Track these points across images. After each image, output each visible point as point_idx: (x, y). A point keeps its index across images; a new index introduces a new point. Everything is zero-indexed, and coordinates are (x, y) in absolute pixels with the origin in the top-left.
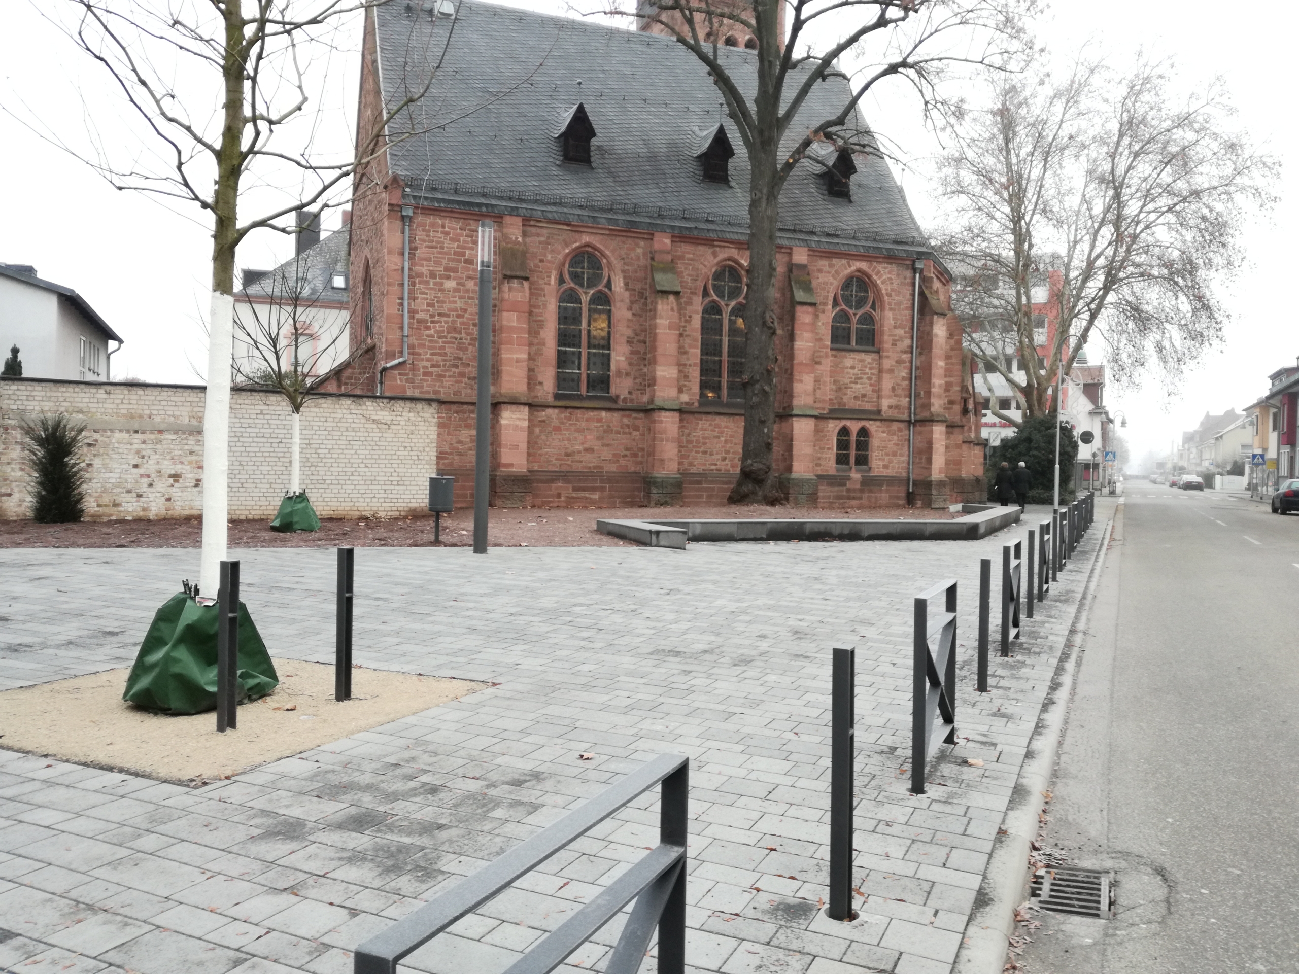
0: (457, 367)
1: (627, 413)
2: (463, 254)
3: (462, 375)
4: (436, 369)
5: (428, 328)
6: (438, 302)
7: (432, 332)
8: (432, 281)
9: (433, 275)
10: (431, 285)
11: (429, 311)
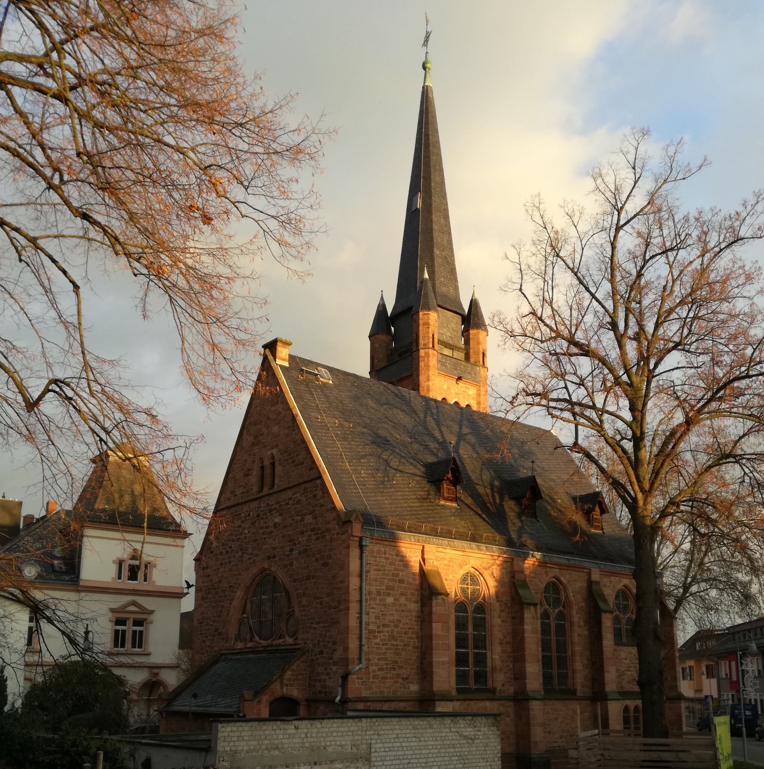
0: (394, 669)
1: (502, 702)
2: (398, 575)
3: (398, 676)
4: (382, 672)
5: (376, 637)
6: (382, 615)
7: (378, 640)
8: (378, 598)
9: (378, 593)
10: (378, 602)
11: (376, 623)
